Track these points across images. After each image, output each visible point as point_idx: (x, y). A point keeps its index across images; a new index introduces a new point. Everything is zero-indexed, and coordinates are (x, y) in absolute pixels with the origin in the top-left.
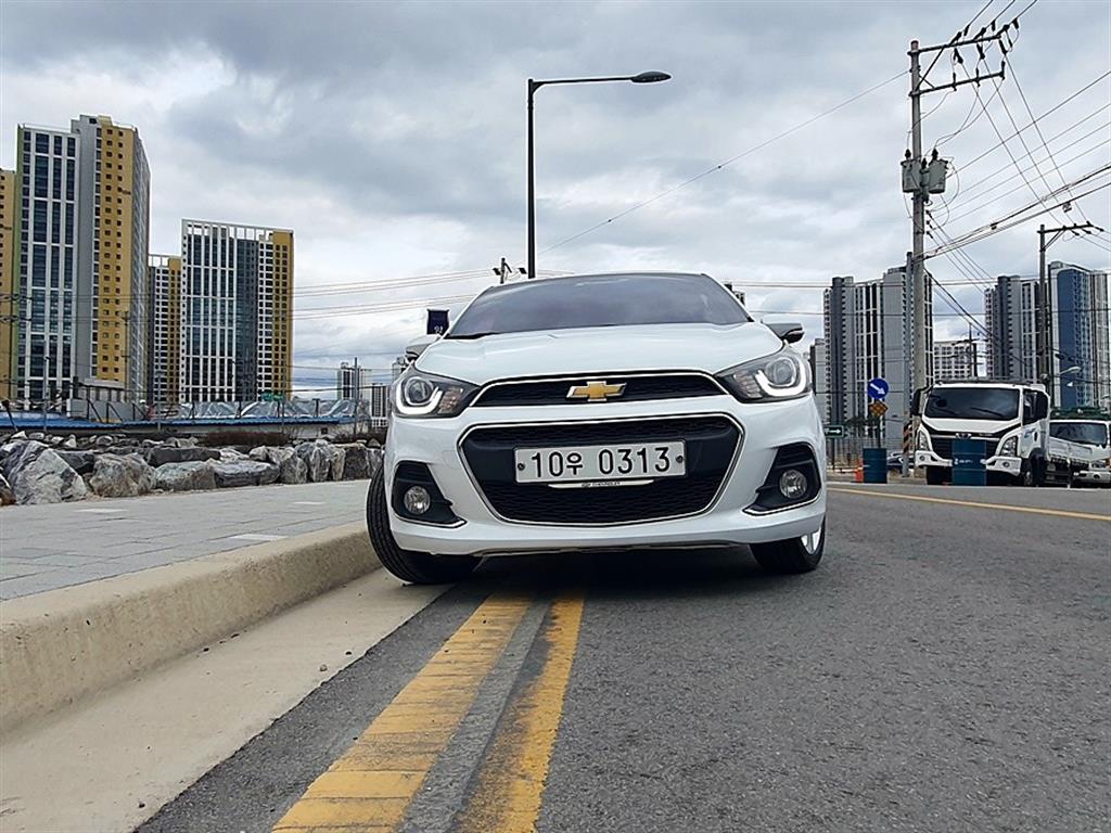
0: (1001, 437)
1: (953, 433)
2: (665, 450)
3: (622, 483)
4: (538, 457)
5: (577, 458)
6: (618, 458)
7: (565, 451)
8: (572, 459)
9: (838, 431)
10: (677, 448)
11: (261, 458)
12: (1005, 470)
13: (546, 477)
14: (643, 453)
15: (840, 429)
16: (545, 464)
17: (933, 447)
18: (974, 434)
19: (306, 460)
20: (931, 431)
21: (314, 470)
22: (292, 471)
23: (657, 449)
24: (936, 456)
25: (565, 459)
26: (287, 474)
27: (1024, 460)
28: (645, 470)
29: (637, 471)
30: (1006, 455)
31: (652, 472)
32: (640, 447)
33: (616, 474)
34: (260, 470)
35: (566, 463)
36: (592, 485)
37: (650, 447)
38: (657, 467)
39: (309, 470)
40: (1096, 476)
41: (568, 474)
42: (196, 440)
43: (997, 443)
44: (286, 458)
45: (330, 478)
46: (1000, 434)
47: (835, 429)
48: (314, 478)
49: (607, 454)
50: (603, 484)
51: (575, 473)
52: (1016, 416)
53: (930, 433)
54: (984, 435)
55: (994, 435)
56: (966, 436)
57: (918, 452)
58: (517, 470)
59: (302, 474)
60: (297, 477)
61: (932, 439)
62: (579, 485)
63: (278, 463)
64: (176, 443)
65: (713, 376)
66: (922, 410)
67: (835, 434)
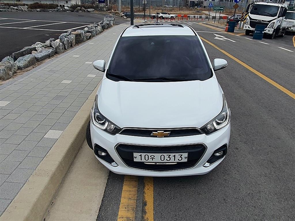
0: (270, 22)
1: (257, 20)
2: (182, 155)
3: (167, 164)
4: (141, 155)
5: (153, 156)
6: (167, 157)
7: (150, 155)
8: (152, 156)
9: (222, 9)
10: (185, 155)
11: (49, 46)
12: (268, 32)
13: (143, 160)
14: (175, 156)
15: (223, 8)
16: (143, 158)
17: (250, 24)
18: (263, 21)
19: (63, 43)
20: (250, 18)
21: (66, 46)
22: (59, 49)
23: (179, 155)
24: (250, 27)
25: (149, 157)
26: (58, 50)
27: (274, 29)
28: (175, 160)
29: (172, 160)
30: (270, 28)
31: (177, 161)
32: (174, 154)
33: (165, 161)
34: (49, 53)
35: (150, 157)
36: (158, 164)
37: (177, 155)
38: (178, 160)
39: (65, 46)
40: (292, 30)
41: (150, 160)
42: (27, 7)
43: (268, 24)
44: (57, 46)
45: (71, 46)
46: (270, 21)
47: (221, 8)
48: (66, 48)
49: (163, 156)
50: (161, 164)
51: (153, 160)
52: (276, 16)
53: (250, 19)
54: (265, 21)
55: (268, 21)
56: (260, 21)
57: (245, 25)
58: (134, 158)
59: (63, 49)
60: (61, 50)
61: (250, 21)
62: (154, 164)
63: (55, 48)
64: (21, 8)
65: (199, 129)
66: (249, 11)
67: (221, 9)
